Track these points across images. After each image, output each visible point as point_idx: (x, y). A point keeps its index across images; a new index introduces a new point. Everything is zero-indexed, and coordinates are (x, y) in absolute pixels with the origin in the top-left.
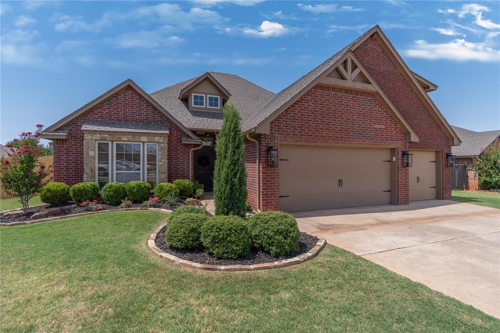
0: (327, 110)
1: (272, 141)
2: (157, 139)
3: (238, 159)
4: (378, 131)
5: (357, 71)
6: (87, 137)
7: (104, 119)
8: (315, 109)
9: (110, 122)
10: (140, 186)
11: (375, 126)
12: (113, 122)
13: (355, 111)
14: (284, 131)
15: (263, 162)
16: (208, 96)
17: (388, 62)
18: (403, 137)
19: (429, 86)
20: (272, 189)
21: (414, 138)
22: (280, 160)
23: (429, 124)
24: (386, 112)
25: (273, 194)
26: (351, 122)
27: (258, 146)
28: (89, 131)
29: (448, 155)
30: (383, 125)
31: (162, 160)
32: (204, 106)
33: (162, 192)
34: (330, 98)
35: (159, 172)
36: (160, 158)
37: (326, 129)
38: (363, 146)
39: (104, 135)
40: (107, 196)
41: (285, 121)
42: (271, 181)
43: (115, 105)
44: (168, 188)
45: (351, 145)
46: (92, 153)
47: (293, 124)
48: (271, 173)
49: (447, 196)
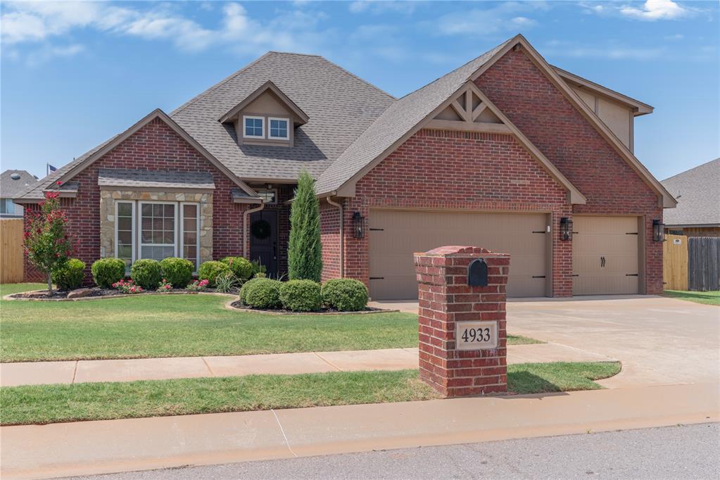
0: (438, 162)
1: (358, 206)
2: (198, 196)
3: (314, 229)
4: (518, 188)
5: (481, 108)
6: (105, 195)
7: (122, 167)
8: (420, 161)
9: (130, 172)
10: (181, 264)
11: (513, 182)
12: (134, 171)
13: (480, 161)
14: (376, 193)
15: (347, 233)
16: (270, 119)
17: (541, 83)
18: (561, 196)
19: (637, 108)
20: (360, 267)
21: (577, 198)
22: (371, 229)
23: (620, 174)
24: (533, 161)
25: (361, 274)
26: (475, 177)
27: (341, 211)
28: (108, 188)
29: (656, 223)
30: (527, 179)
31: (206, 228)
32: (263, 137)
33: (211, 273)
34: (442, 146)
35: (201, 247)
36: (202, 225)
37: (435, 188)
38: (494, 210)
39: (126, 193)
40: (140, 277)
41: (377, 179)
42: (358, 257)
43: (138, 147)
44: (219, 269)
45: (475, 210)
46: (111, 218)
47: (388, 183)
48: (358, 246)
49: (654, 289)
